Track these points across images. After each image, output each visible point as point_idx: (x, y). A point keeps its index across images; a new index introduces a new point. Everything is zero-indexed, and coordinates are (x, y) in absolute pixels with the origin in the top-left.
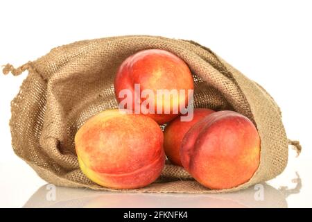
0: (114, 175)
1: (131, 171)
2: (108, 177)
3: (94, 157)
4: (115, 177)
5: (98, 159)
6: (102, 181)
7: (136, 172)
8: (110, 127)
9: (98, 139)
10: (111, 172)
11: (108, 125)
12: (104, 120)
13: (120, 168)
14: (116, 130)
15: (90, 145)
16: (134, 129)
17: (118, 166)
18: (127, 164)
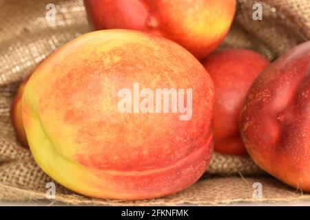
0: (132, 173)
1: (171, 162)
2: (117, 178)
3: (87, 133)
4: (133, 178)
5: (98, 138)
6: (100, 188)
7: (179, 164)
8: (124, 64)
9: (98, 91)
10: (128, 167)
11: (117, 59)
12: (105, 49)
13: (150, 156)
14: (139, 71)
15: (78, 105)
16: (176, 70)
17: (145, 152)
18: (166, 147)
